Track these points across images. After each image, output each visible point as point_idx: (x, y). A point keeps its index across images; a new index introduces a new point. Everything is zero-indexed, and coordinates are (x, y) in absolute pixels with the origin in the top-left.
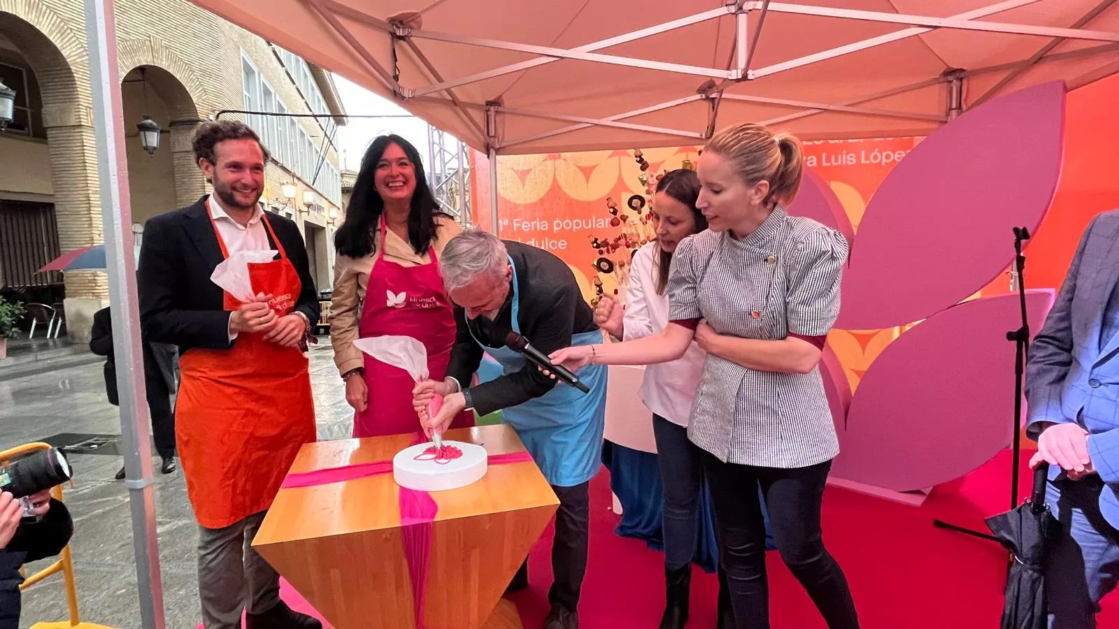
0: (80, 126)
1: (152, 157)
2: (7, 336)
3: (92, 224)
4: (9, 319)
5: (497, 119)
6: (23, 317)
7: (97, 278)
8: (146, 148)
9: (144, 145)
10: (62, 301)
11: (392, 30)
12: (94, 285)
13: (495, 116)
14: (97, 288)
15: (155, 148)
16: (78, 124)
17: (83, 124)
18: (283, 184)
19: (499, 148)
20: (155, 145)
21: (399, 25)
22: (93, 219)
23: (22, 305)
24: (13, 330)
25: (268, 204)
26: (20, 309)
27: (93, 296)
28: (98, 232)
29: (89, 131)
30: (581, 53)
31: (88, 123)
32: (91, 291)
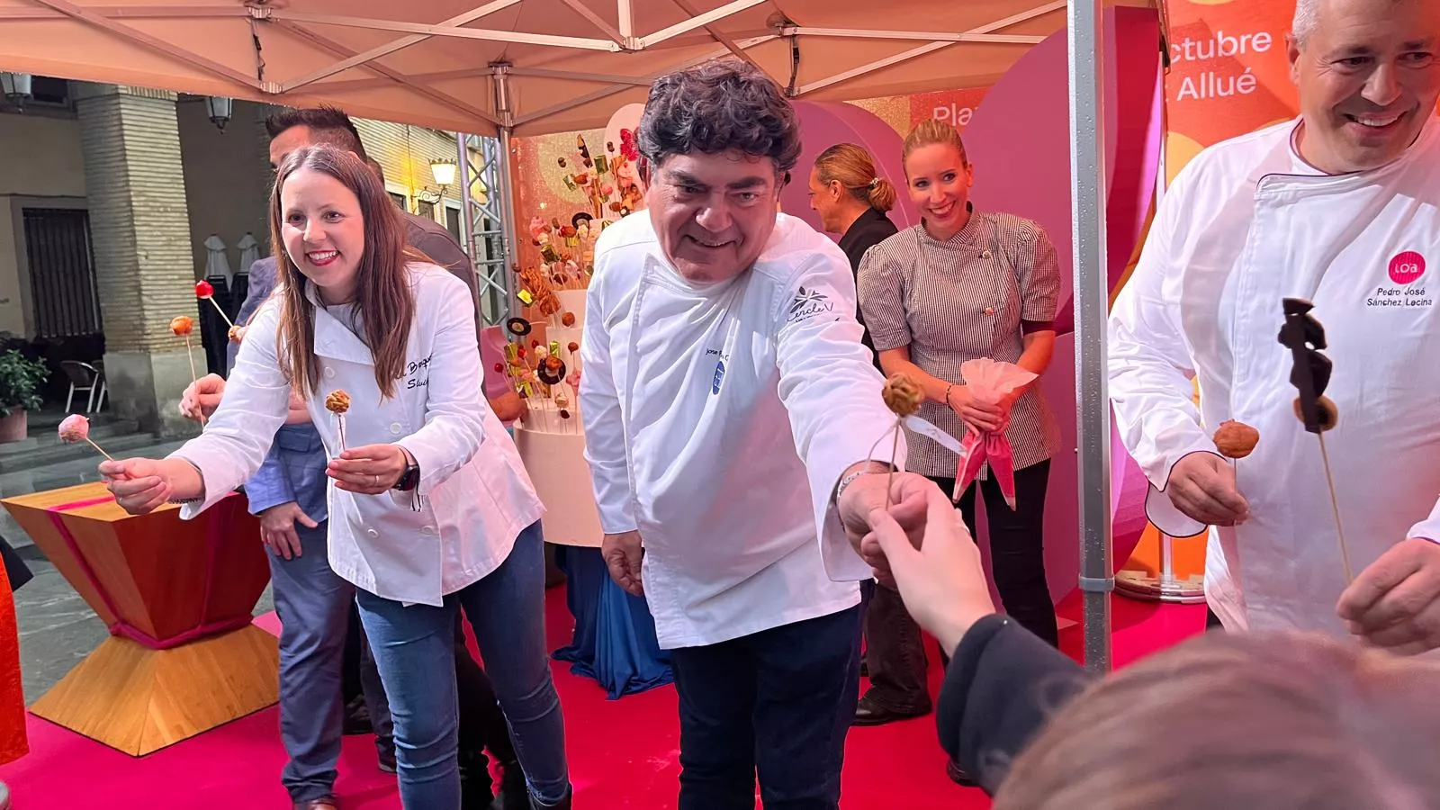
0: (117, 95)
1: (222, 133)
2: (25, 408)
3: (135, 241)
4: (27, 382)
5: (510, 84)
6: (45, 380)
7: (146, 323)
8: (214, 119)
9: (211, 115)
10: (101, 358)
11: (247, 14)
12: (140, 332)
13: (505, 81)
14: (145, 337)
15: (226, 119)
16: (114, 92)
17: (121, 91)
18: (434, 162)
19: (514, 127)
20: (226, 115)
21: (259, 6)
22: (137, 233)
23: (44, 363)
24: (33, 397)
25: (412, 197)
26: (40, 368)
27: (140, 349)
28: (144, 253)
29: (129, 102)
30: (450, 28)
31: (127, 89)
32: (136, 342)
